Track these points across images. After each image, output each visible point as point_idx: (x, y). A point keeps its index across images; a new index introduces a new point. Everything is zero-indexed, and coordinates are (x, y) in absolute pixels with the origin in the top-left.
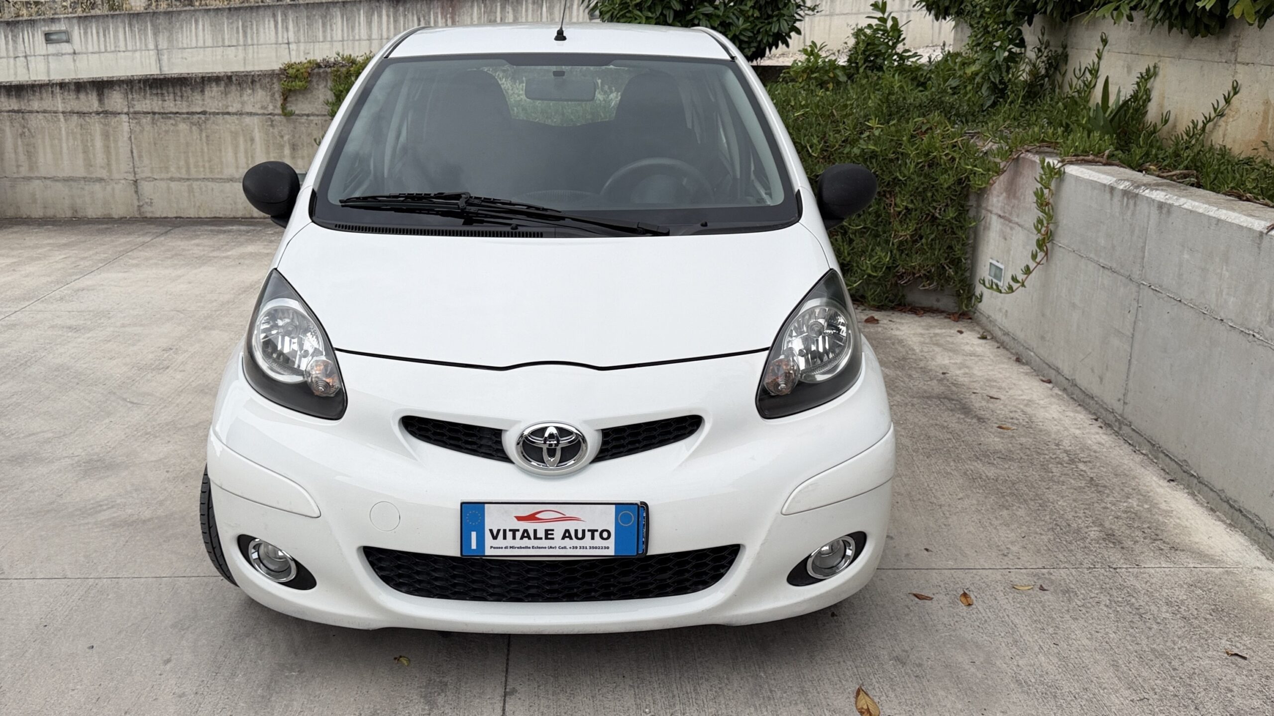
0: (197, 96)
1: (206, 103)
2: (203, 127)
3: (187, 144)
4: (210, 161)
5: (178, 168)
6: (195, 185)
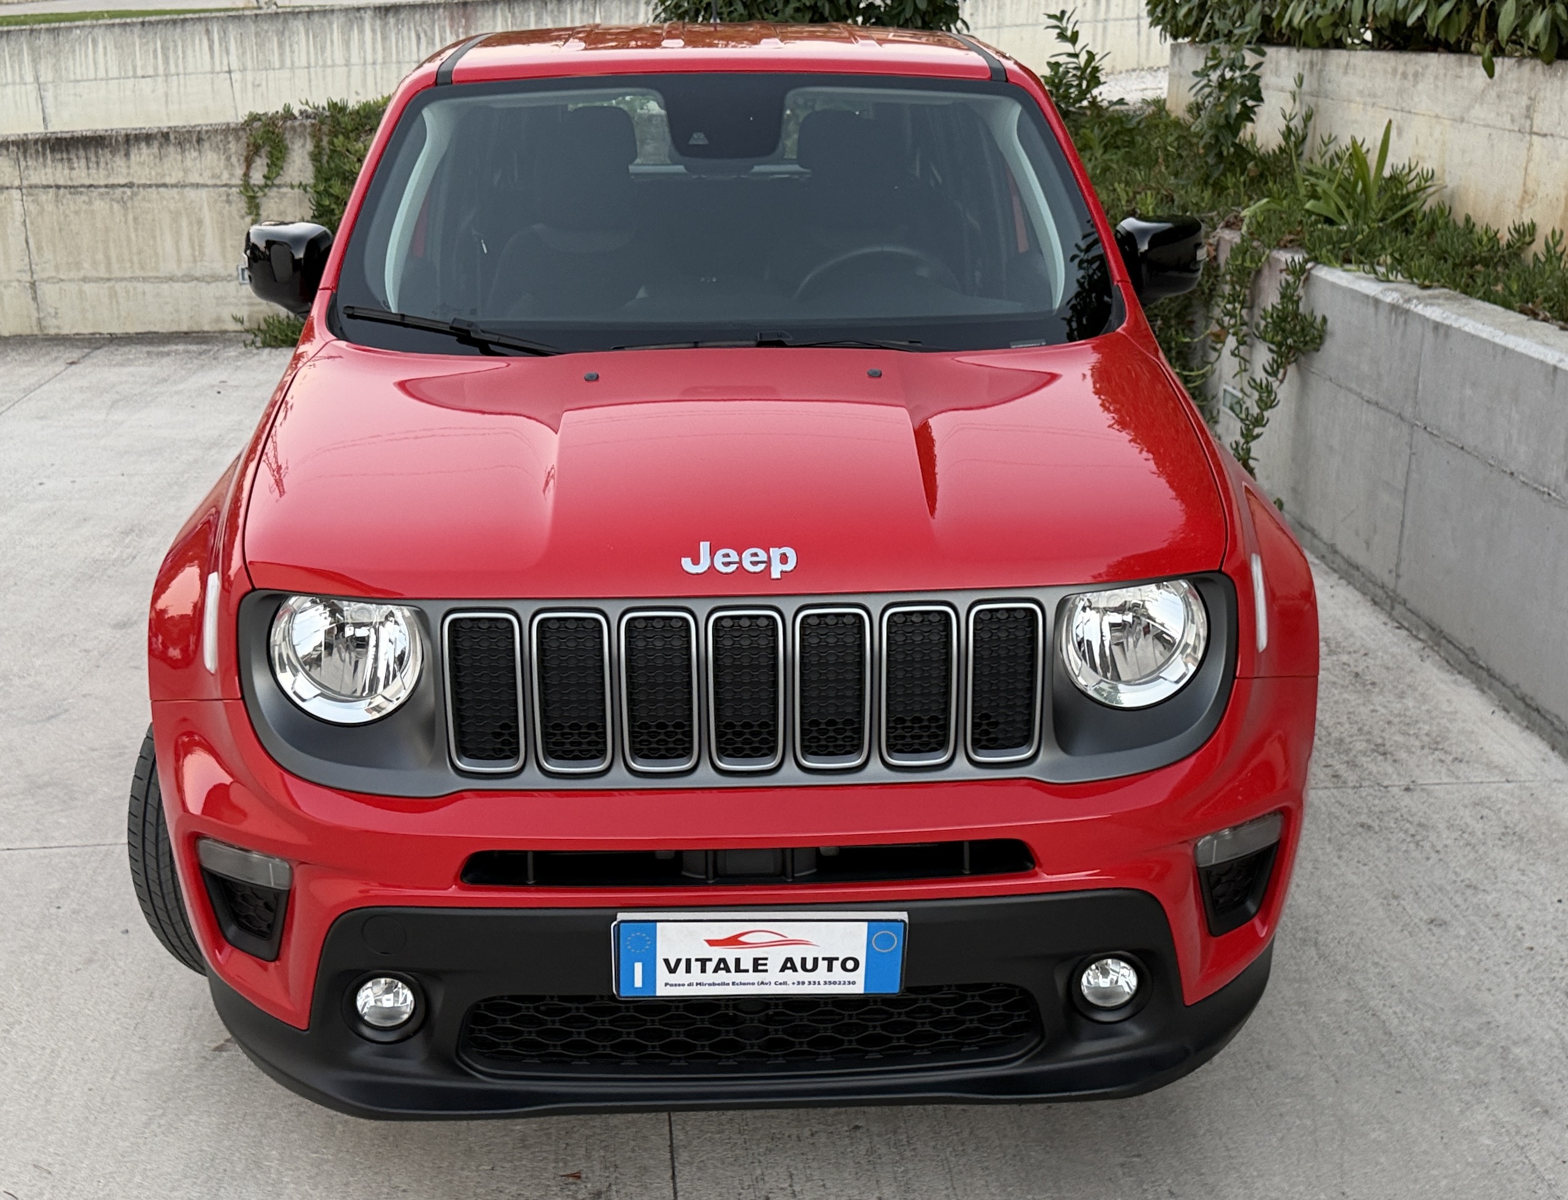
0: (119, 161)
1: (132, 171)
2: (129, 205)
3: (107, 230)
4: (140, 252)
5: (95, 264)
6: (119, 287)
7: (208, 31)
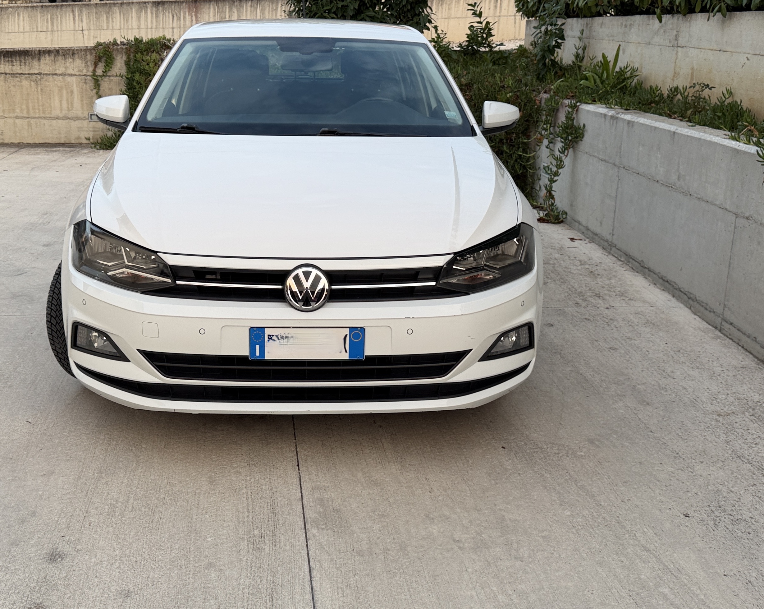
0: (35, 63)
1: (41, 67)
2: (39, 83)
3: (28, 94)
4: (43, 105)
5: (22, 110)
6: (33, 121)
7: (73, 11)
